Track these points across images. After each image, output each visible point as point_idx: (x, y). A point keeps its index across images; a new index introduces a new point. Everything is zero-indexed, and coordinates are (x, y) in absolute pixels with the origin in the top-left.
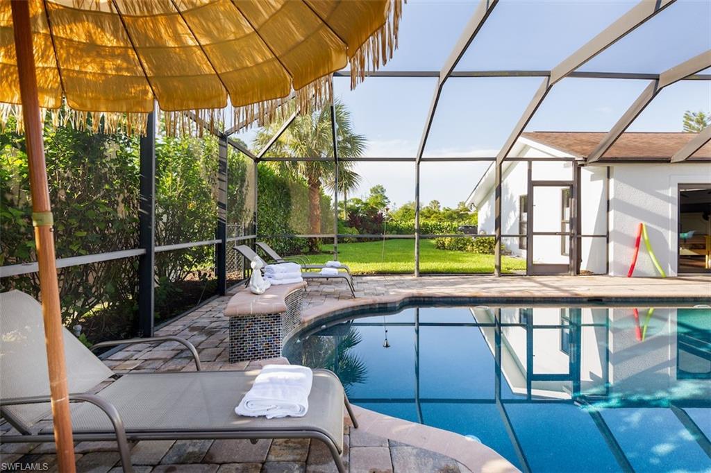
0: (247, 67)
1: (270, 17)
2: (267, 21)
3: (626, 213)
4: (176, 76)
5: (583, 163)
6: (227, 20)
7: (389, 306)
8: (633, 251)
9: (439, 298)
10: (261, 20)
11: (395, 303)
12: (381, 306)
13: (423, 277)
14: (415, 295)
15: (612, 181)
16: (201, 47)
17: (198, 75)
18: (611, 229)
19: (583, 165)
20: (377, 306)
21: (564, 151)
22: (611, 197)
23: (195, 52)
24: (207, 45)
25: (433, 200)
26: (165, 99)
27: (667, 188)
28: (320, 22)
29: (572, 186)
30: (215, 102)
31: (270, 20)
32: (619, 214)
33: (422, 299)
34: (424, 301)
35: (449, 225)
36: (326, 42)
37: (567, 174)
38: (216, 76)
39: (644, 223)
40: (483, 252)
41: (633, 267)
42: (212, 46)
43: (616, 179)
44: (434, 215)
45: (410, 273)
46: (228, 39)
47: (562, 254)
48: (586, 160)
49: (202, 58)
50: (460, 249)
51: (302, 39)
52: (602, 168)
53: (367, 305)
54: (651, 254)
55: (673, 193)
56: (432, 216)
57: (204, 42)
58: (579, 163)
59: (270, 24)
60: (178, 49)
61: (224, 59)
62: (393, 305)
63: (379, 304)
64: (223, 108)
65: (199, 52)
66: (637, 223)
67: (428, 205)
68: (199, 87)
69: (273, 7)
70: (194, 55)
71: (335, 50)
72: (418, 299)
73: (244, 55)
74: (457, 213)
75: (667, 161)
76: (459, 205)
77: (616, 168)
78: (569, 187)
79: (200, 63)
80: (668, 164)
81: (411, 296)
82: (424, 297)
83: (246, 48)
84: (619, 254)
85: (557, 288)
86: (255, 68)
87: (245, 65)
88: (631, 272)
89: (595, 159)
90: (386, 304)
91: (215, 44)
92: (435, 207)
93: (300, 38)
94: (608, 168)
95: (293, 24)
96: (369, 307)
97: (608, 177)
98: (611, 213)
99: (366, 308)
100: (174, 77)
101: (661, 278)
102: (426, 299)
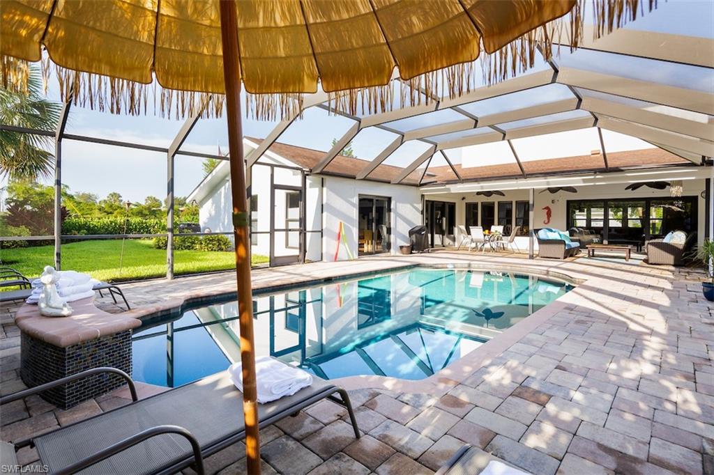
0: (201, 54)
1: (264, 27)
2: (257, 28)
3: (332, 214)
4: (101, 31)
5: (309, 173)
6: (213, 7)
7: (172, 311)
8: (337, 242)
9: (217, 295)
10: (251, 24)
11: (177, 307)
12: (164, 313)
13: (179, 279)
14: (193, 297)
15: (325, 189)
16: (157, 15)
17: (130, 39)
18: (324, 227)
19: (307, 175)
20: (159, 314)
21: (292, 161)
22: (324, 202)
23: (146, 16)
24: (167, 16)
25: (112, 193)
26: (60, 50)
27: (353, 197)
28: (310, 51)
29: (301, 191)
30: (137, 74)
31: (262, 30)
32: (329, 215)
33: (200, 300)
34: (202, 301)
35: (157, 223)
36: (304, 67)
37: (295, 180)
38: (152, 48)
39: (343, 222)
40: (212, 250)
41: (337, 254)
42: (173, 19)
43: (328, 188)
44: (118, 210)
45: (162, 276)
46: (200, 22)
47: (286, 247)
48: (311, 171)
49: (150, 24)
50: (188, 248)
51: (284, 55)
52: (319, 178)
53: (148, 315)
54: (346, 244)
55: (356, 200)
56: (116, 212)
57: (165, 10)
58: (306, 173)
59: (260, 32)
60: (126, 5)
61: (178, 37)
62: (175, 311)
63: (162, 311)
64: (146, 84)
65: (150, 18)
66: (338, 221)
67: (106, 199)
68: (122, 51)
69: (275, 22)
70: (143, 18)
71: (308, 76)
72: (195, 300)
73: (207, 42)
74: (149, 209)
75: (354, 178)
76: (146, 200)
77: (328, 179)
78: (298, 192)
79: (143, 28)
80: (354, 180)
81: (190, 297)
82: (202, 297)
83: (213, 38)
84: (329, 245)
85: (301, 275)
86: (208, 58)
87: (200, 51)
88: (336, 259)
89: (318, 171)
90: (169, 310)
91: (179, 19)
92: (115, 201)
93: (282, 53)
94: (323, 179)
95: (284, 42)
96: (150, 317)
97: (323, 186)
98: (324, 214)
99: (147, 318)
100: (95, 29)
101: (351, 260)
102: (204, 299)
